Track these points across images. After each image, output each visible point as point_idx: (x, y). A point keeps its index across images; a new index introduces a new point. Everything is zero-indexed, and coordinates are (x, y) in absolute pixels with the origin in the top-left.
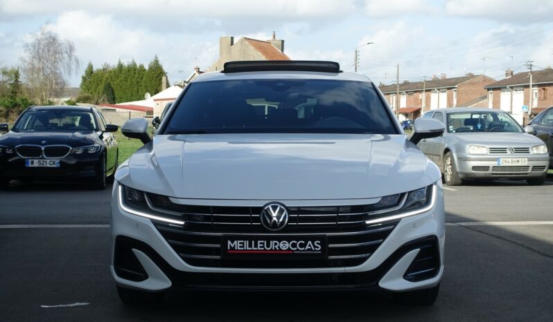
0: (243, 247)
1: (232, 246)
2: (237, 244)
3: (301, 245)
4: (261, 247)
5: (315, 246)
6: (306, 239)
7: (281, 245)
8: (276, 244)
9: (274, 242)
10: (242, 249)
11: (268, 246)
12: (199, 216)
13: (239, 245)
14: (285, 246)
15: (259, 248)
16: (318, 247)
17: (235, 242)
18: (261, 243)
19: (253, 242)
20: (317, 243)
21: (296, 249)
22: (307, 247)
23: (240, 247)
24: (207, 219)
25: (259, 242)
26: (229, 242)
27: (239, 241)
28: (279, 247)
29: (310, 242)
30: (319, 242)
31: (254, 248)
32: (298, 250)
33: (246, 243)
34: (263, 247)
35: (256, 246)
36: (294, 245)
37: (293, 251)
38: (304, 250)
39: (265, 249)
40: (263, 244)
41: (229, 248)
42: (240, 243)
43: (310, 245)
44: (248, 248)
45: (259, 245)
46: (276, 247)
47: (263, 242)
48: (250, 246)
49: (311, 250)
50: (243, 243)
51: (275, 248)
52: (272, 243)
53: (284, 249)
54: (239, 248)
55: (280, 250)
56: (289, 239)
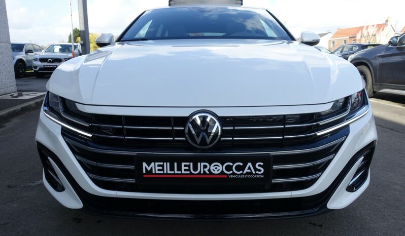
0: (163, 170)
1: (149, 169)
2: (155, 167)
3: (238, 168)
4: (185, 170)
5: (256, 169)
6: (245, 160)
7: (212, 168)
8: (205, 167)
9: (203, 164)
10: (162, 172)
11: (195, 169)
12: (108, 129)
13: (157, 168)
14: (217, 168)
15: (183, 172)
16: (260, 171)
17: (153, 164)
18: (185, 166)
19: (176, 164)
20: (259, 166)
21: (231, 172)
22: (246, 170)
23: (159, 170)
24: (118, 132)
25: (183, 164)
26: (144, 164)
27: (157, 164)
28: (209, 170)
29: (250, 164)
30: (262, 164)
31: (176, 172)
32: (234, 174)
33: (167, 166)
34: (189, 170)
35: (179, 169)
36: (229, 168)
37: (228, 175)
38: (242, 174)
39: (191, 173)
40: (189, 166)
41: (144, 172)
42: (159, 166)
43: (249, 168)
44: (169, 172)
45: (183, 168)
46: (206, 170)
47: (188, 164)
48: (172, 169)
49: (251, 173)
50: (163, 166)
51: (204, 172)
52: (201, 165)
53: (216, 172)
54: (157, 172)
55: (211, 173)
56: (222, 161)
